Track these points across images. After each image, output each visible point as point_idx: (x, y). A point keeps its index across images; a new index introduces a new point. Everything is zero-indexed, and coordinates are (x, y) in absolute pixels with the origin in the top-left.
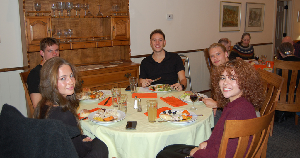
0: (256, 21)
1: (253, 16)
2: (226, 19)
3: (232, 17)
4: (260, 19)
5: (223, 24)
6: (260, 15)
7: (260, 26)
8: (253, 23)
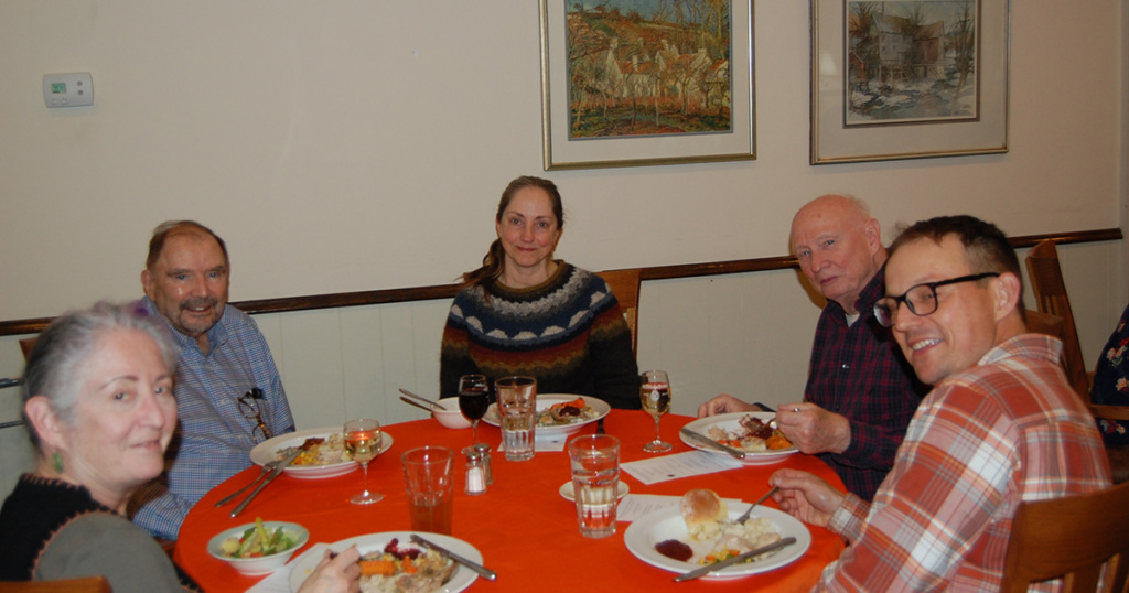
0: (924, 87)
1: (891, 50)
2: (603, 86)
3: (663, 65)
4: (966, 64)
5: (572, 120)
6: (966, 44)
7: (977, 119)
8: (893, 100)
